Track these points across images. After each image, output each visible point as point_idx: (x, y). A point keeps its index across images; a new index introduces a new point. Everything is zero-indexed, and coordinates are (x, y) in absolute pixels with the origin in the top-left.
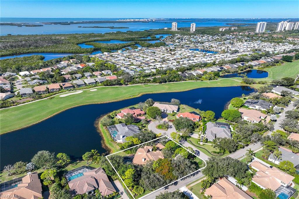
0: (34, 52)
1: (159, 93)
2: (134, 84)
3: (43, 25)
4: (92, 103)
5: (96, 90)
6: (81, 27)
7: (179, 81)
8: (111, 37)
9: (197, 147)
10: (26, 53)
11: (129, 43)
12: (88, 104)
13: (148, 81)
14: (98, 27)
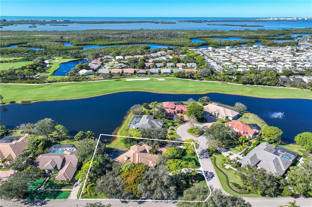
0: (146, 42)
1: (232, 94)
2: (210, 80)
3: (176, 22)
4: (147, 91)
5: (165, 80)
6: (210, 25)
7: (273, 86)
8: (233, 34)
9: (217, 169)
10: (139, 43)
11: (247, 40)
12: (143, 91)
13: (229, 80)
14: (228, 25)
